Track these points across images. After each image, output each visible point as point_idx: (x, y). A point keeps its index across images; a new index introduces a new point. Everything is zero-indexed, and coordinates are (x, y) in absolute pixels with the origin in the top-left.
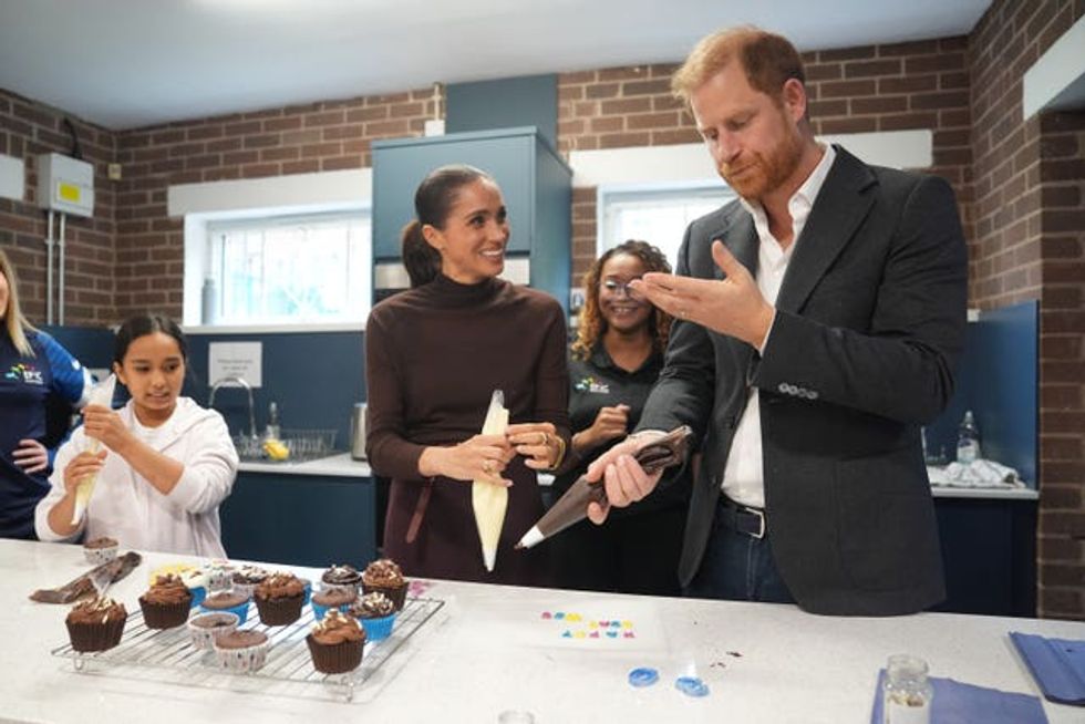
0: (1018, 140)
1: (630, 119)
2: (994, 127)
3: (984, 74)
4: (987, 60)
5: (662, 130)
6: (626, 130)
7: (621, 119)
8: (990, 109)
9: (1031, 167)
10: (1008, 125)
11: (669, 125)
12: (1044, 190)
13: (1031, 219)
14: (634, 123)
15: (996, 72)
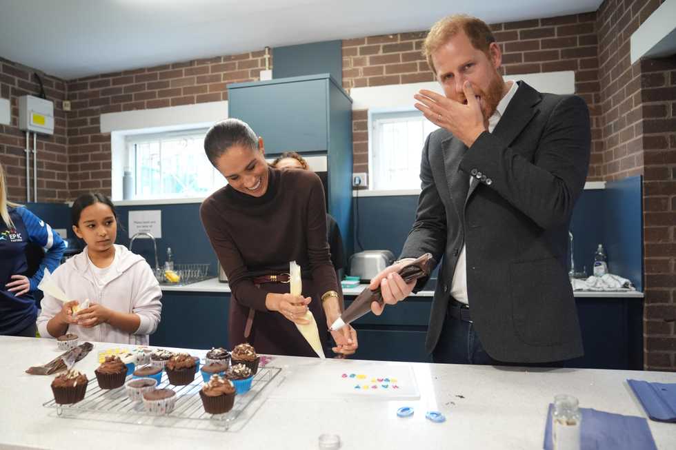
0: (628, 76)
1: (387, 67)
2: (613, 69)
4: (608, 27)
5: (407, 74)
6: (384, 74)
7: (382, 67)
8: (610, 57)
9: (636, 93)
10: (622, 67)
11: (412, 70)
12: (644, 107)
13: (636, 125)
14: (390, 70)
15: (613, 35)
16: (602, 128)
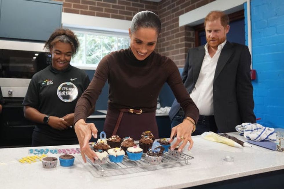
0: (177, 30)
1: (74, 5)
2: (168, 26)
3: (164, 13)
4: (165, 10)
5: (83, 10)
6: (72, 8)
7: (71, 4)
8: (165, 22)
9: (182, 37)
10: (173, 27)
11: (86, 9)
12: (186, 43)
13: (181, 50)
14: (75, 6)
15: (169, 13)
16: (159, 48)
